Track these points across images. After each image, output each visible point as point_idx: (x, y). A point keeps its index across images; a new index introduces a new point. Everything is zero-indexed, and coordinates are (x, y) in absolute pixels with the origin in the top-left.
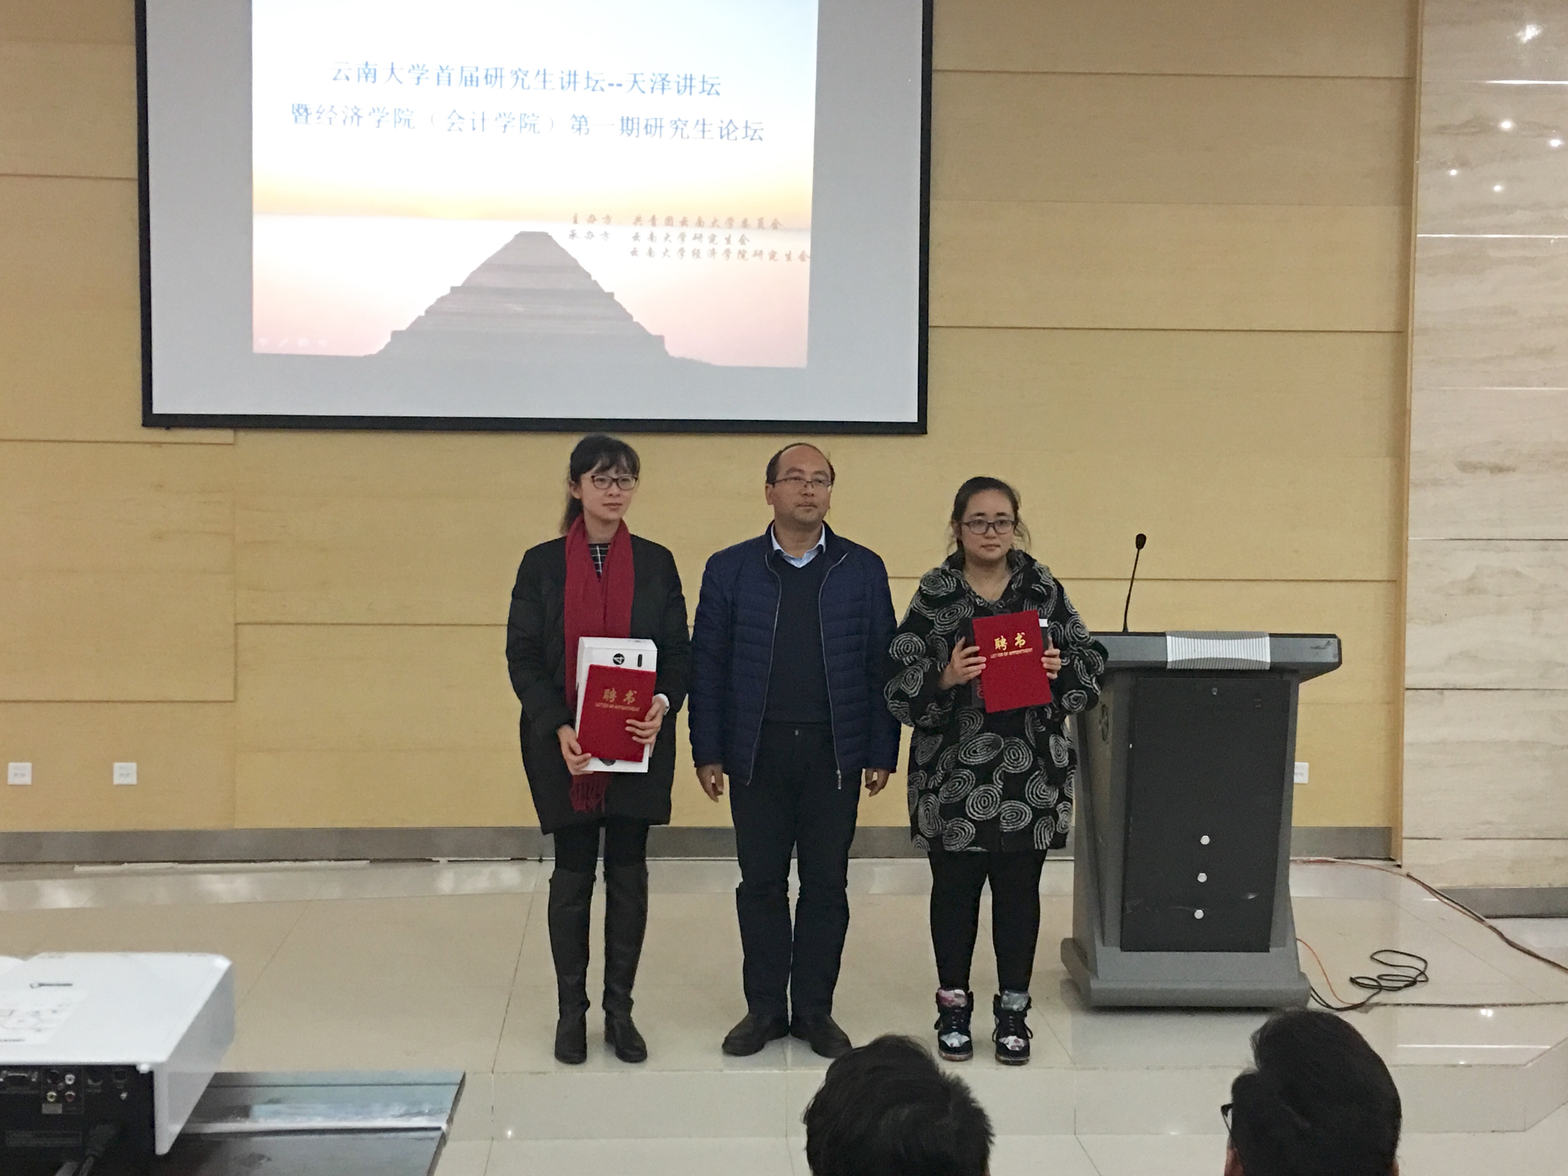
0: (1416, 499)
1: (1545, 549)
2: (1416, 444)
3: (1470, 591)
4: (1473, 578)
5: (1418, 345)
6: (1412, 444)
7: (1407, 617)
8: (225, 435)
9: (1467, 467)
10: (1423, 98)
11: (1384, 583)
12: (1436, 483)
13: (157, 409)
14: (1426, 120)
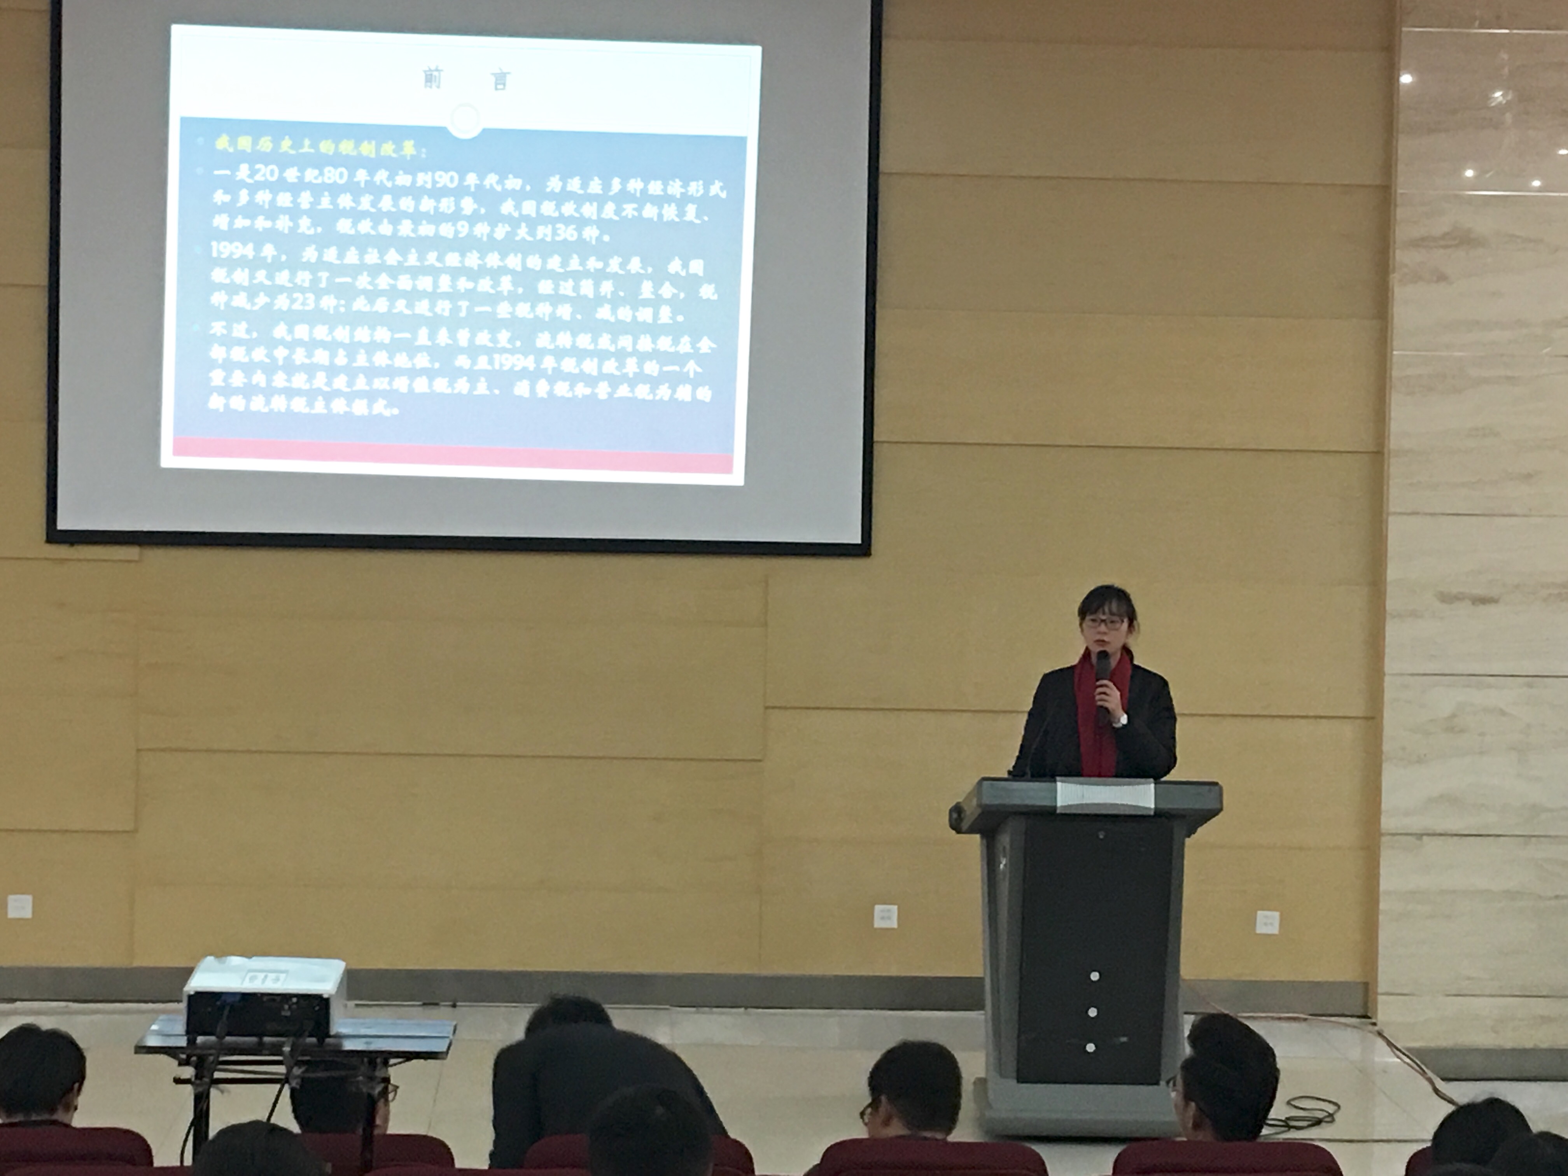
0: (1393, 631)
1: (1530, 686)
2: (1392, 573)
3: (1450, 729)
4: (1454, 716)
5: (1396, 469)
6: (1389, 572)
7: (1384, 757)
8: (131, 552)
9: (1447, 598)
10: (1399, 211)
11: (1358, 721)
12: (1414, 614)
13: (62, 525)
14: (1402, 232)
